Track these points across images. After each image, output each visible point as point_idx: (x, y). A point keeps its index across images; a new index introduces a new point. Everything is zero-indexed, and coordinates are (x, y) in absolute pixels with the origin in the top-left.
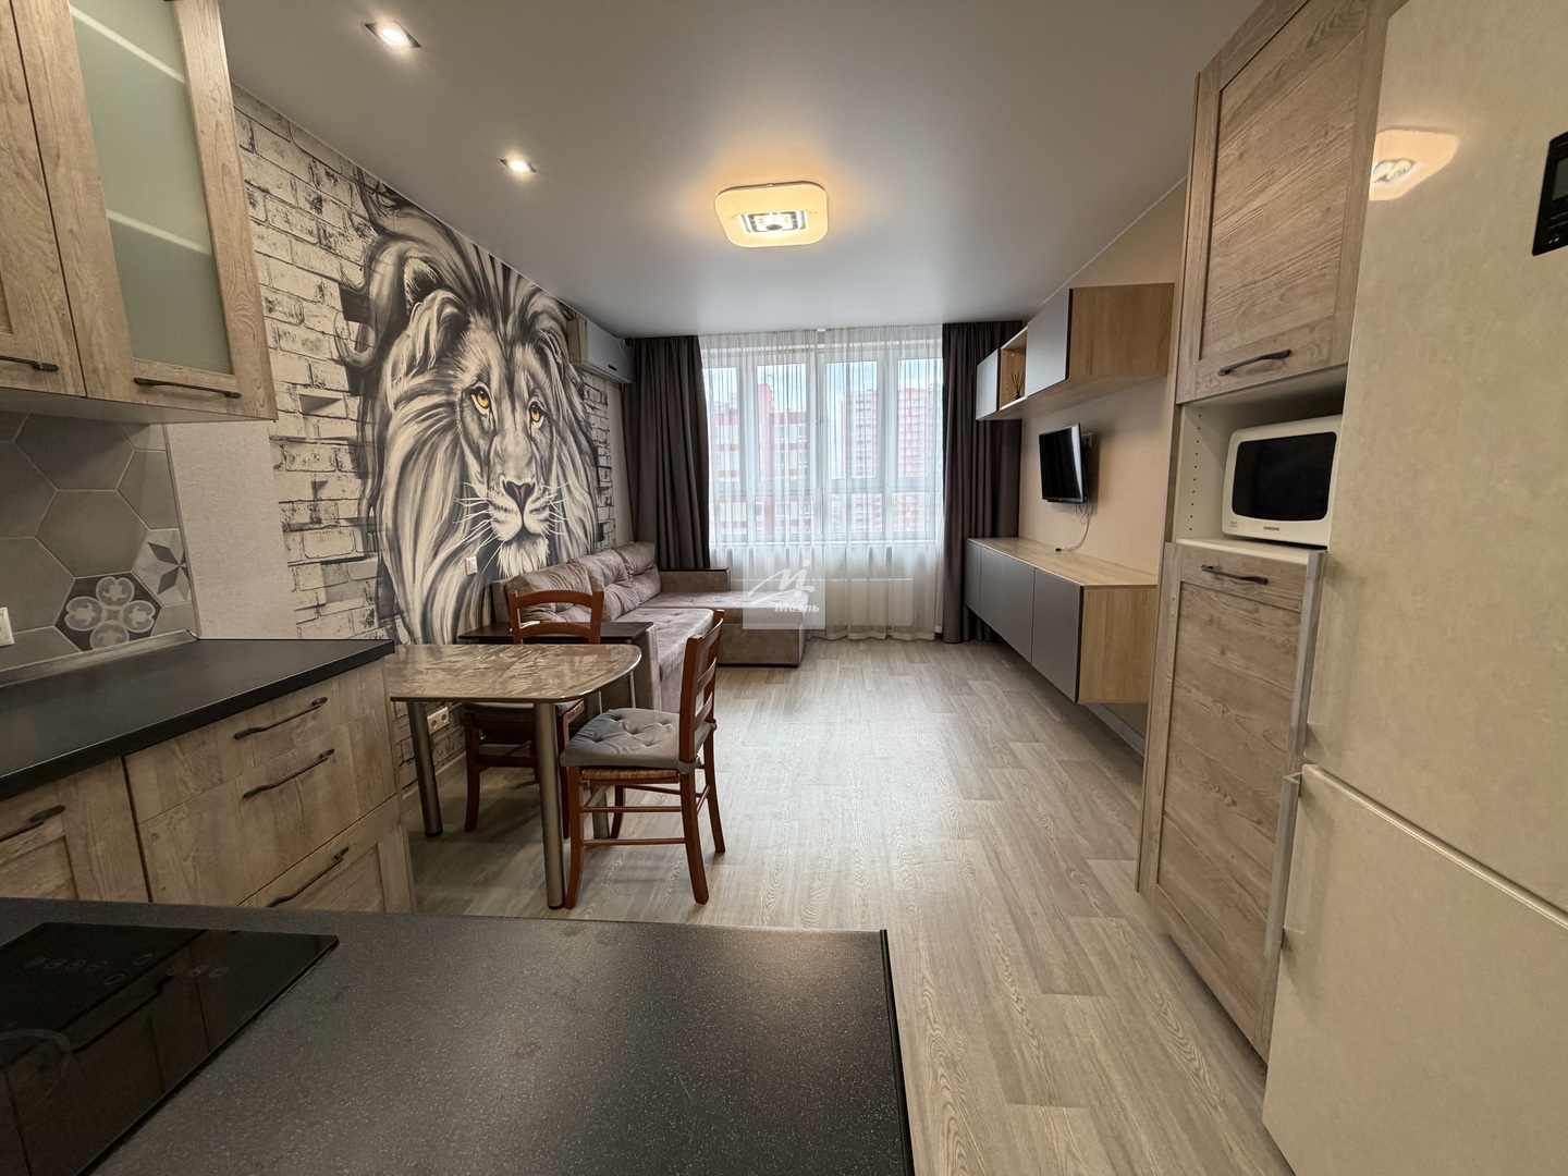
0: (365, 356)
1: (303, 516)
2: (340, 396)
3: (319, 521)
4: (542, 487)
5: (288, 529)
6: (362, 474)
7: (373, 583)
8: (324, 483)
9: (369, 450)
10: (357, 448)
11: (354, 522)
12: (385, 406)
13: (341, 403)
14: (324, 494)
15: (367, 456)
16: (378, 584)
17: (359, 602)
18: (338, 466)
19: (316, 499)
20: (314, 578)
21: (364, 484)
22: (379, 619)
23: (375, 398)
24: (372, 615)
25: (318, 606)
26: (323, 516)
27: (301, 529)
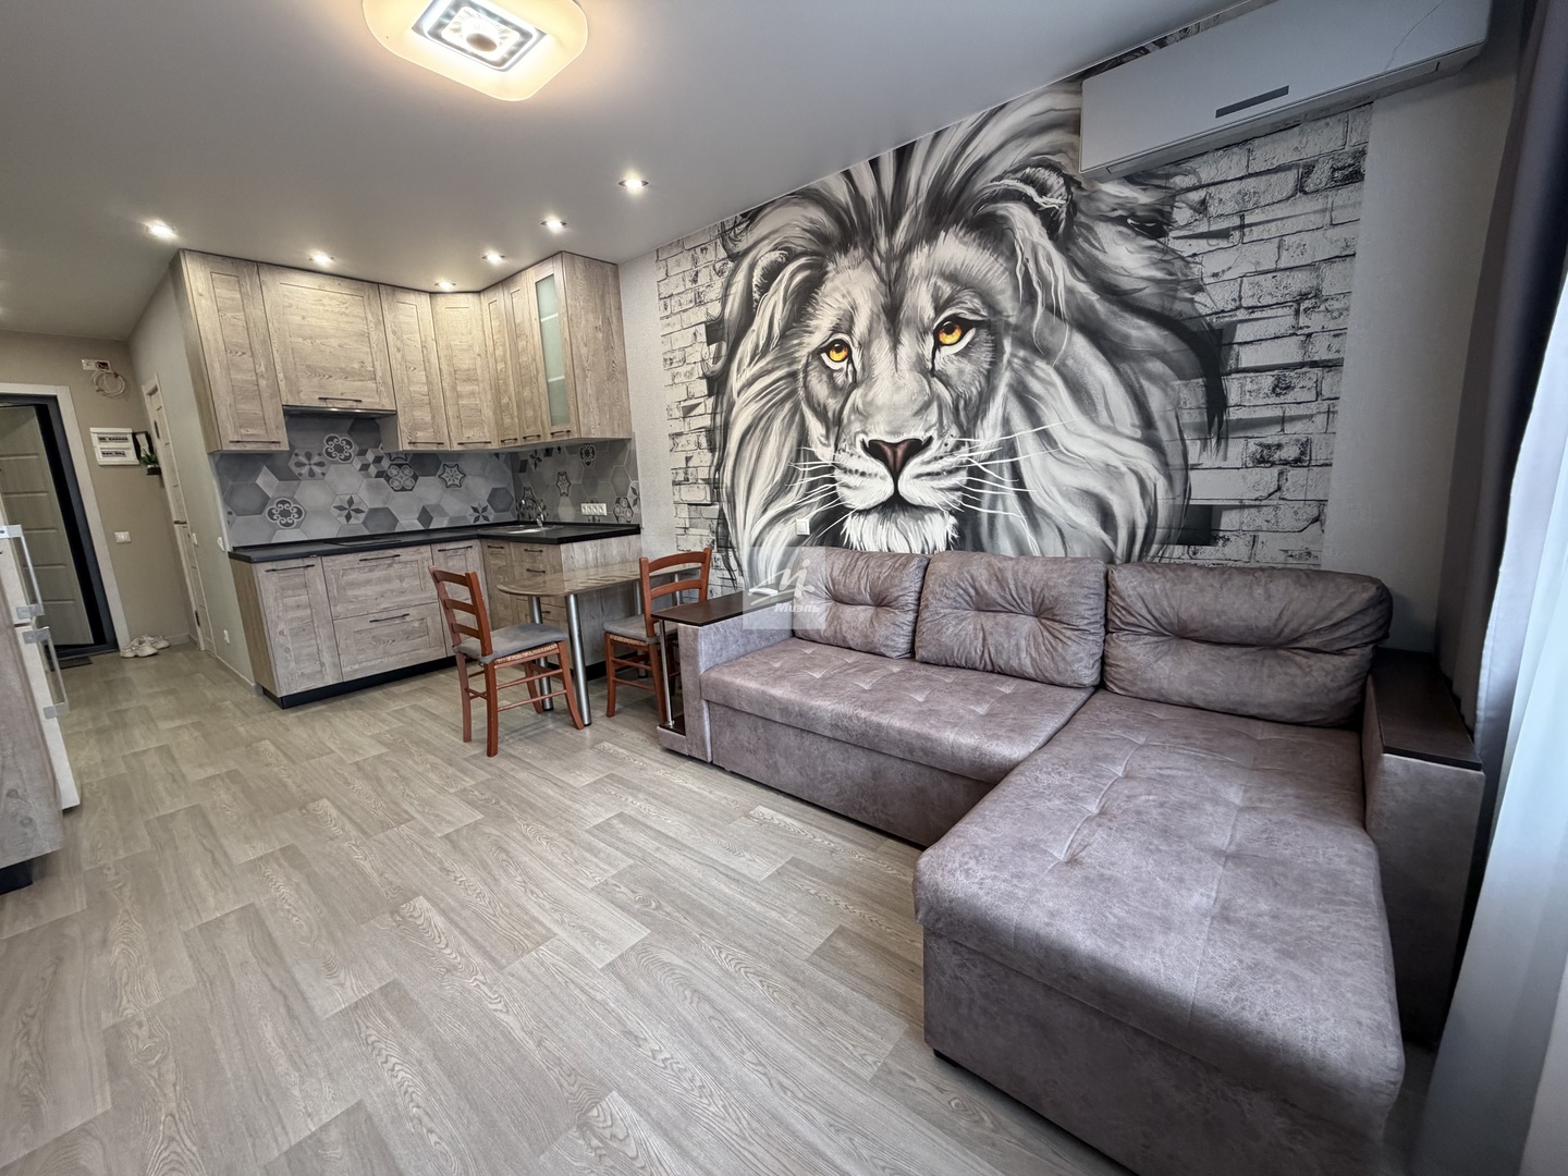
0: (720, 364)
1: (681, 477)
2: (702, 400)
3: (688, 480)
4: (951, 442)
5: (675, 483)
6: (712, 449)
7: (715, 522)
8: (691, 457)
9: (718, 432)
10: (710, 432)
11: (707, 481)
12: (731, 396)
13: (702, 405)
14: (691, 464)
15: (716, 438)
16: (718, 523)
17: (707, 532)
18: (699, 445)
19: (687, 467)
20: (684, 512)
21: (713, 456)
22: (718, 547)
23: (724, 394)
24: (713, 542)
25: (685, 528)
26: (690, 477)
27: (679, 484)
